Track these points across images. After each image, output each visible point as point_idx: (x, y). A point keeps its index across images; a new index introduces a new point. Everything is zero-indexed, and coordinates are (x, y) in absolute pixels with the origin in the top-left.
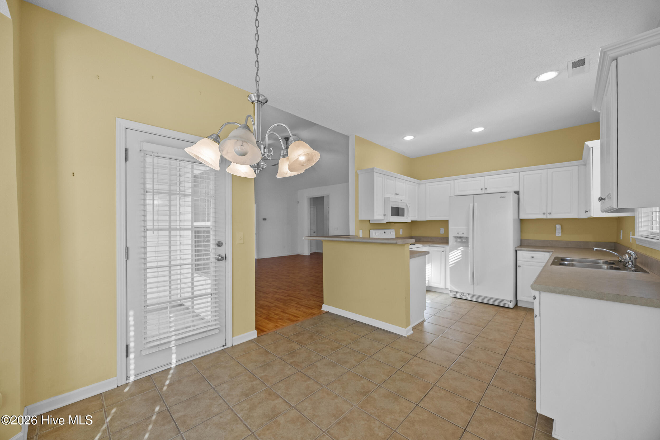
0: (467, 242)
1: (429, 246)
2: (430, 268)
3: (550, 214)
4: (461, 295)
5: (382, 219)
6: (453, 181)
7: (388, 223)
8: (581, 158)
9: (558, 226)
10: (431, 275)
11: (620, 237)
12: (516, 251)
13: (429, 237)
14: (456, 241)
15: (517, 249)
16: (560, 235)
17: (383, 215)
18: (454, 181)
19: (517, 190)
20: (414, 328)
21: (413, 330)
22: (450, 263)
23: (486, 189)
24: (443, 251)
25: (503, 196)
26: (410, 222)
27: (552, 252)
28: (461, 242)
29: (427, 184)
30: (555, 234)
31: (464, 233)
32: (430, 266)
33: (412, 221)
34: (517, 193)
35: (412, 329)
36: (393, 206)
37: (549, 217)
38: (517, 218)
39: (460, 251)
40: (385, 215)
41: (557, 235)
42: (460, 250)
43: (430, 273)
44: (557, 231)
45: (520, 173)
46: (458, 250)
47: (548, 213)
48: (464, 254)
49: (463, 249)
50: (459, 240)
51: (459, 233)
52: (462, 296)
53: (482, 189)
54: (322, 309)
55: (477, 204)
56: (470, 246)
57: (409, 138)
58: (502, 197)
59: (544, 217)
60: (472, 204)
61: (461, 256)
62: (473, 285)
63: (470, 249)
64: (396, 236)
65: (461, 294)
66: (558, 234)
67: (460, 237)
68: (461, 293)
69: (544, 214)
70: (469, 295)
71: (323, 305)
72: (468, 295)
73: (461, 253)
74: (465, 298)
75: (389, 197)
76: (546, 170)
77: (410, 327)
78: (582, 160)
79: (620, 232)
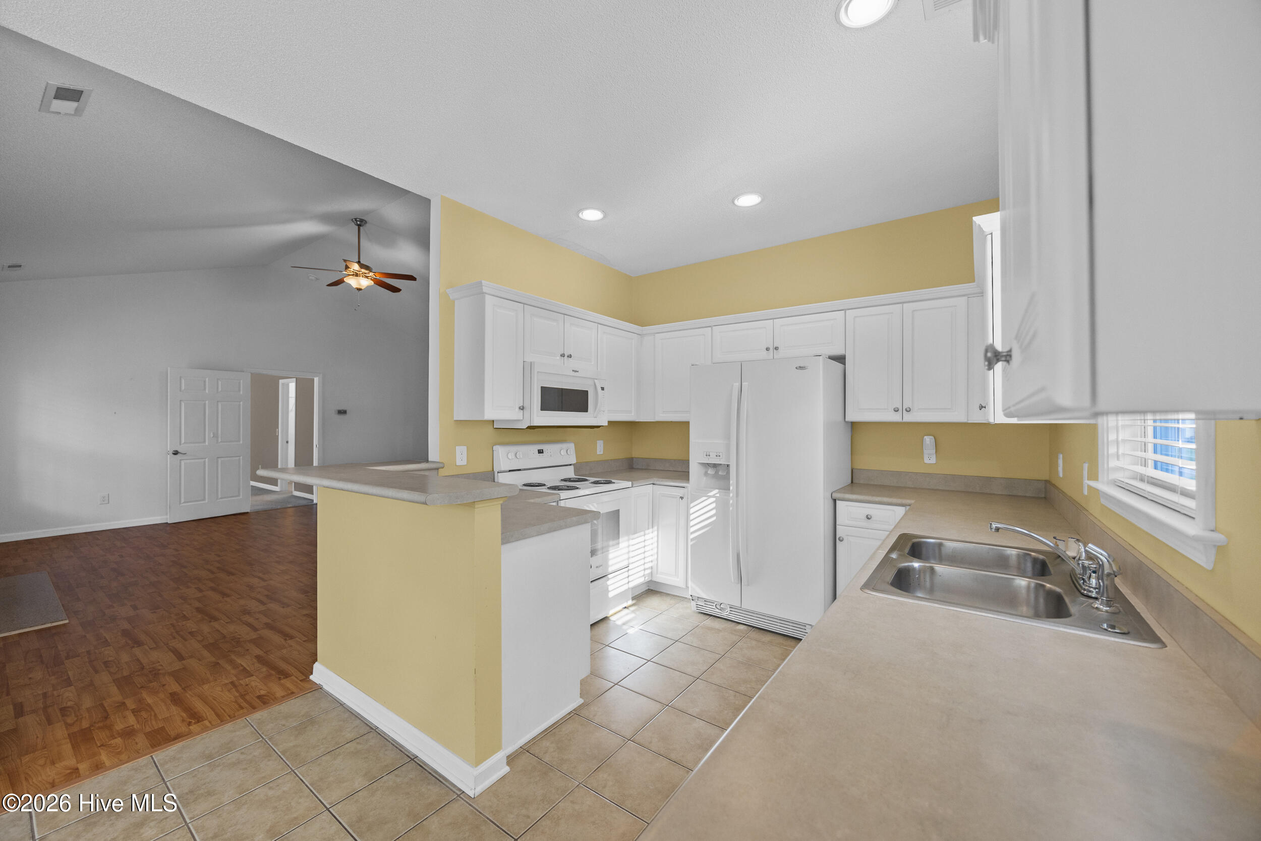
0: (727, 477)
1: (653, 484)
2: (656, 539)
3: (908, 410)
4: (714, 607)
5: (515, 418)
6: (710, 328)
7: (530, 428)
8: (971, 279)
9: (928, 440)
10: (657, 553)
11: (1057, 472)
12: (835, 501)
13: (665, 460)
14: (706, 474)
15: (836, 495)
16: (933, 460)
17: (517, 409)
18: (712, 329)
19: (838, 351)
20: (511, 759)
21: (508, 764)
22: (692, 530)
23: (776, 348)
24: (682, 498)
25: (802, 365)
26: (607, 424)
27: (910, 505)
28: (716, 476)
29: (656, 335)
30: (923, 458)
31: (719, 456)
32: (656, 533)
33: (611, 423)
34: (841, 359)
35: (505, 761)
36: (543, 386)
37: (908, 418)
38: (841, 418)
39: (714, 499)
40: (522, 408)
41: (927, 461)
42: (713, 496)
43: (655, 550)
44: (925, 451)
45: (847, 311)
46: (710, 497)
47: (904, 409)
48: (722, 507)
49: (718, 495)
50: (711, 471)
51: (709, 456)
52: (717, 610)
53: (768, 349)
54: (311, 677)
55: (747, 383)
56: (731, 488)
57: (592, 215)
58: (800, 367)
59: (896, 418)
60: (737, 385)
61: (714, 512)
62: (740, 584)
63: (731, 495)
64: (577, 459)
65: (714, 605)
66: (930, 458)
67: (715, 466)
68: (716, 603)
69: (896, 410)
70: (730, 607)
71: (316, 666)
72: (729, 609)
73: (714, 505)
74: (724, 614)
75: (534, 362)
76: (901, 305)
77: (501, 756)
78: (974, 281)
79: (1057, 458)
